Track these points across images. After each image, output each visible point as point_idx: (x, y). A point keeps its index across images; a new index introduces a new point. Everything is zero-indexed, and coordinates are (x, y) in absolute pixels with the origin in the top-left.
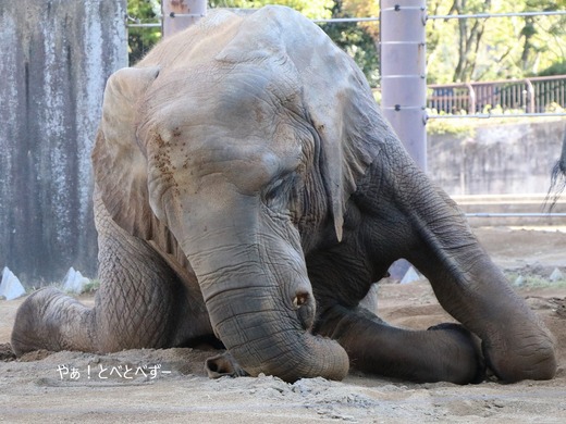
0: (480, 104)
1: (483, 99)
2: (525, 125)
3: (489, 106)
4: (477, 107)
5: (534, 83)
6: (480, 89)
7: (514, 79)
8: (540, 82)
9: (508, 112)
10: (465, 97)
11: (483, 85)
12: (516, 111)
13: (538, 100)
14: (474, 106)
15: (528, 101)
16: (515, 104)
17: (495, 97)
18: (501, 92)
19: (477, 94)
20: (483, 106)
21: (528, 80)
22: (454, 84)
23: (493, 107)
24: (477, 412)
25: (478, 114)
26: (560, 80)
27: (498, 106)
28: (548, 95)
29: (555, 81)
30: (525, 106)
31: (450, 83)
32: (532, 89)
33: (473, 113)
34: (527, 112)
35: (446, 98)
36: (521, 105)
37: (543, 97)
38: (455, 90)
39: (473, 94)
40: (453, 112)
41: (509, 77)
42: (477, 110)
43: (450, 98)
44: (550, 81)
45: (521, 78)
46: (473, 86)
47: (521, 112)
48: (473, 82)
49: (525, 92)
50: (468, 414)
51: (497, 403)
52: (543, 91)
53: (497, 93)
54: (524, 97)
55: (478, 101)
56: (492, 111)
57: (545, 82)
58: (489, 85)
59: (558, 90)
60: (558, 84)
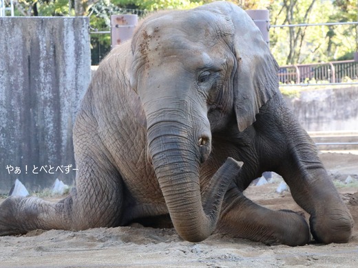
0: (303, 78)
1: (304, 74)
2: (330, 90)
3: (308, 79)
4: (301, 79)
5: (335, 65)
6: (305, 68)
7: (323, 63)
8: (338, 64)
9: (319, 82)
10: (293, 73)
11: (304, 66)
12: (325, 82)
13: (337, 75)
14: (299, 79)
15: (331, 76)
16: (323, 77)
17: (311, 73)
18: (315, 70)
19: (301, 71)
20: (304, 79)
21: (331, 63)
22: (287, 66)
23: (310, 79)
24: (302, 263)
25: (302, 83)
26: (350, 63)
27: (313, 79)
28: (343, 72)
29: (347, 63)
30: (329, 79)
31: (284, 65)
32: (333, 68)
33: (298, 84)
34: (330, 82)
35: (282, 74)
36: (327, 78)
37: (340, 73)
38: (288, 70)
39: (298, 72)
40: (287, 83)
41: (319, 61)
42: (301, 81)
43: (285, 74)
44: (344, 64)
45: (327, 62)
46: (298, 67)
48: (298, 65)
49: (329, 70)
50: (297, 264)
51: (314, 257)
52: (340, 69)
53: (312, 71)
54: (329, 73)
55: (301, 75)
56: (310, 82)
57: (341, 64)
58: (307, 66)
59: (349, 69)
60: (348, 65)
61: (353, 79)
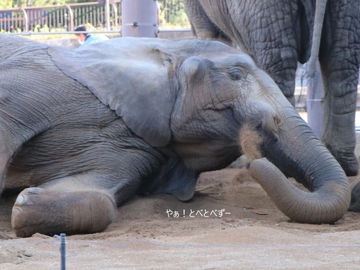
0: (32, 25)
1: (34, 20)
2: (66, 41)
3: (39, 26)
4: (30, 26)
5: (73, 8)
6: (32, 13)
7: (58, 5)
8: (78, 7)
9: (53, 30)
10: (20, 18)
11: (34, 10)
12: (59, 30)
13: (76, 21)
14: (27, 26)
15: (68, 22)
16: (59, 24)
17: (43, 19)
18: (48, 15)
19: (30, 16)
20: (34, 26)
21: (68, 6)
22: (12, 9)
23: (41, 27)
24: (11, 261)
25: (31, 32)
26: (92, 6)
27: (46, 26)
28: (84, 17)
29: (89, 6)
30: (66, 26)
31: (9, 8)
32: (71, 12)
33: (26, 30)
34: (68, 30)
35: (5, 19)
36: (64, 25)
37: (80, 19)
38: (13, 14)
39: (26, 16)
40: (11, 31)
41: (54, 3)
42: (30, 29)
43: (9, 19)
44: (85, 6)
45: (64, 4)
46: (26, 10)
47: (63, 30)
48: (26, 7)
49: (66, 15)
50: (5, 262)
51: (26, 253)
52: (80, 14)
53: (44, 16)
54: (66, 18)
55: (30, 21)
56: (41, 30)
57: (82, 7)
58: (38, 9)
59: (91, 14)
60: (91, 8)
61: (96, 27)
